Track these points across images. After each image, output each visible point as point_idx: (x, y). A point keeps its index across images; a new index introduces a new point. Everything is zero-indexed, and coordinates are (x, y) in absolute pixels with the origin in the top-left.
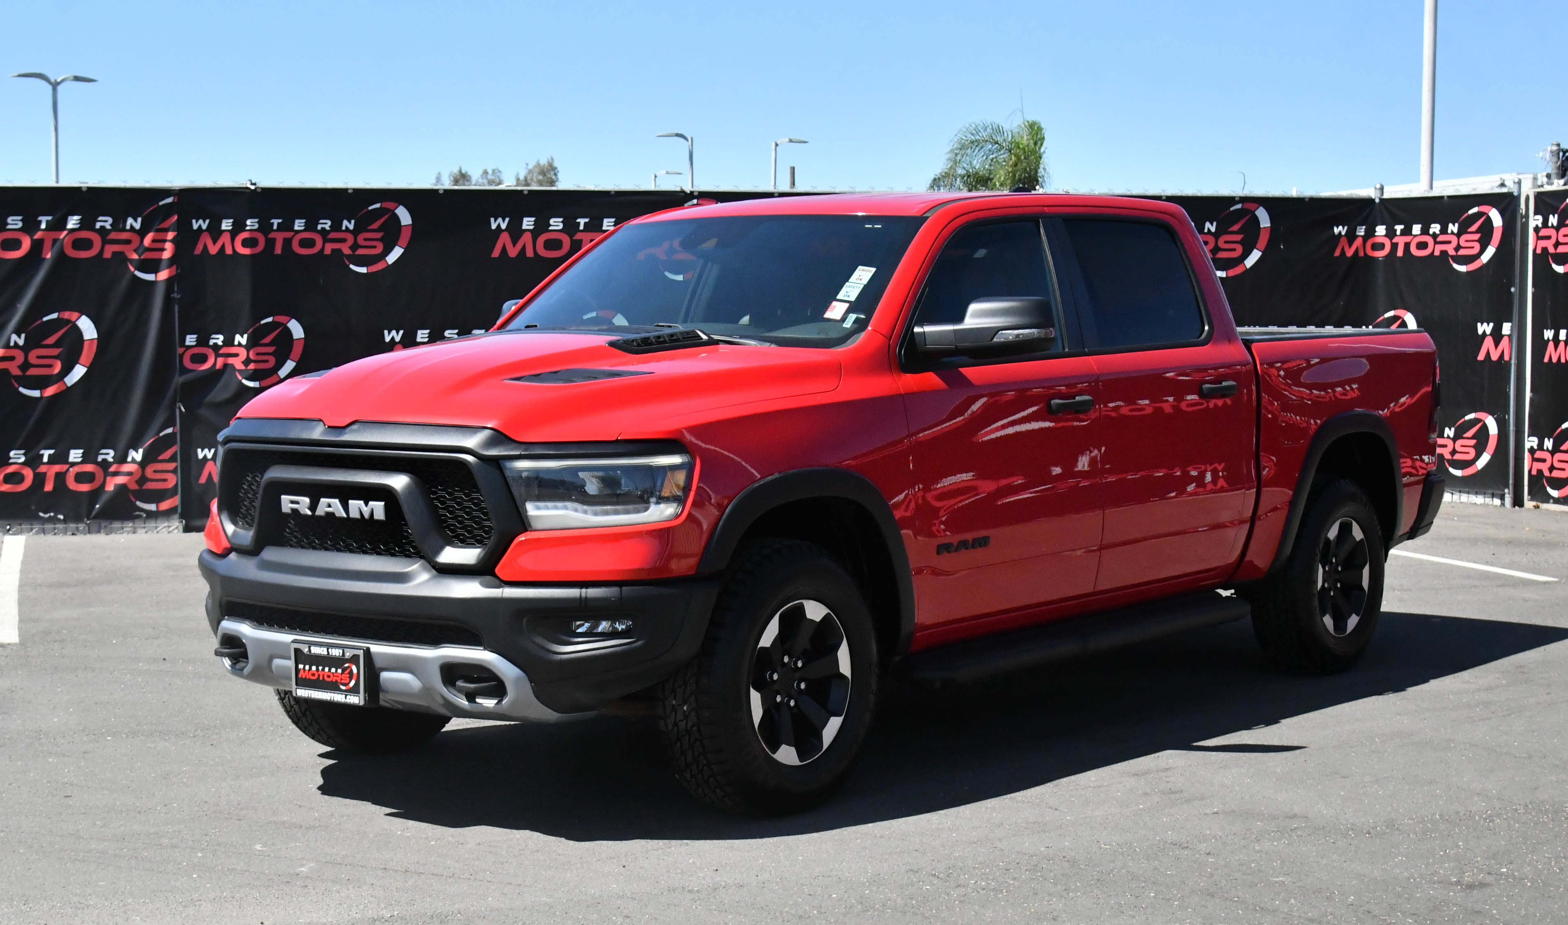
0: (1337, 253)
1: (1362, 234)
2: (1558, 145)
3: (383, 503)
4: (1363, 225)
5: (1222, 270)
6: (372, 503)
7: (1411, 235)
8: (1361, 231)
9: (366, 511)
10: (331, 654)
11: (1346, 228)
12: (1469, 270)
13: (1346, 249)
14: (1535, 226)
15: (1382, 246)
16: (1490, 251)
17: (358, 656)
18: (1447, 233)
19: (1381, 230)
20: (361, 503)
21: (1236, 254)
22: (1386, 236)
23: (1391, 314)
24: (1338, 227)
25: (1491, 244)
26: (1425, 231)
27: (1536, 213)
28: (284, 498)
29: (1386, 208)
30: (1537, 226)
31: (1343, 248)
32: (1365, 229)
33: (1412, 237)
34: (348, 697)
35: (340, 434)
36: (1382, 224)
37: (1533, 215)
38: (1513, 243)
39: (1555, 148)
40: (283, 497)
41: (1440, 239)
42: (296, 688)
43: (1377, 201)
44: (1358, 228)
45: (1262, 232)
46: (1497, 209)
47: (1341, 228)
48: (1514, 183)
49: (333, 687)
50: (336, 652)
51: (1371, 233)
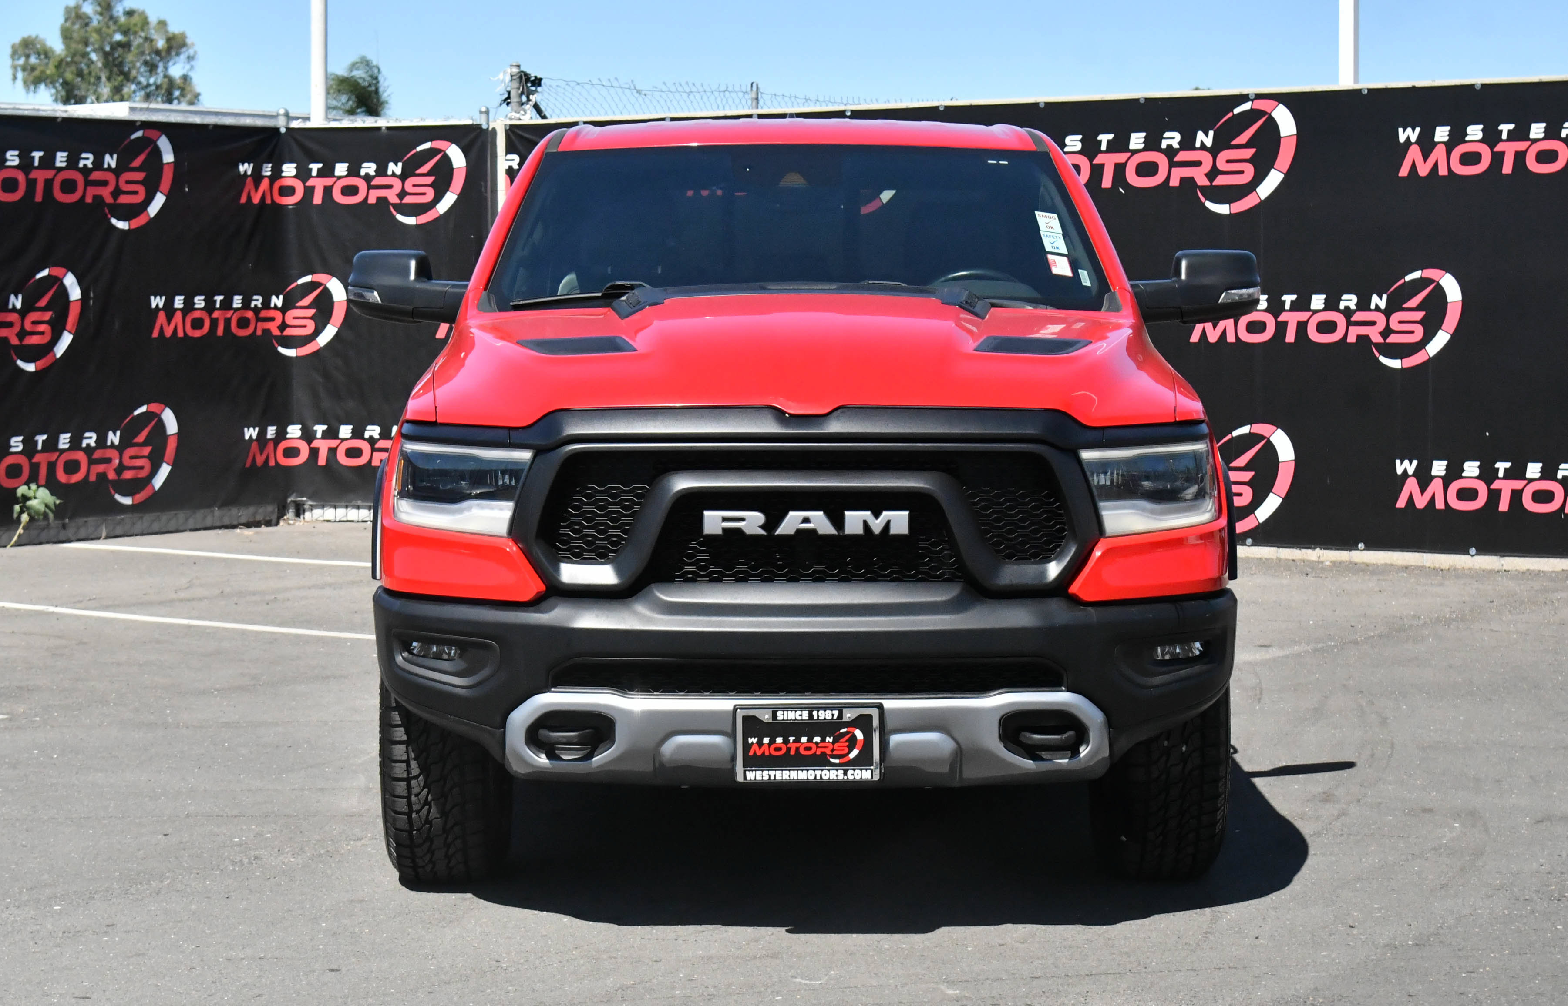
0: (243, 200)
1: (269, 174)
2: (519, 66)
3: (907, 513)
4: (269, 163)
5: (124, 220)
6: (886, 515)
7: (334, 176)
8: (267, 171)
9: (877, 525)
10: (815, 717)
11: (252, 165)
12: (419, 223)
13: (252, 193)
14: (507, 168)
15: (291, 191)
16: (449, 200)
17: (870, 717)
18: (386, 175)
19: (289, 169)
20: (867, 514)
21: (138, 199)
22: (295, 177)
23: (308, 279)
24: (243, 164)
25: (450, 189)
26: (353, 172)
27: (508, 152)
28: (709, 516)
29: (296, 140)
30: (511, 167)
31: (249, 193)
32: (272, 167)
33: (335, 179)
34: (850, 772)
35: (820, 425)
36: (291, 162)
37: (504, 153)
38: (483, 189)
39: (515, 70)
40: (707, 513)
41: (375, 182)
42: (745, 772)
43: (283, 130)
44: (265, 165)
45: (165, 168)
46: (457, 145)
47: (246, 165)
48: (481, 112)
49: (821, 761)
50: (826, 715)
51: (277, 174)
